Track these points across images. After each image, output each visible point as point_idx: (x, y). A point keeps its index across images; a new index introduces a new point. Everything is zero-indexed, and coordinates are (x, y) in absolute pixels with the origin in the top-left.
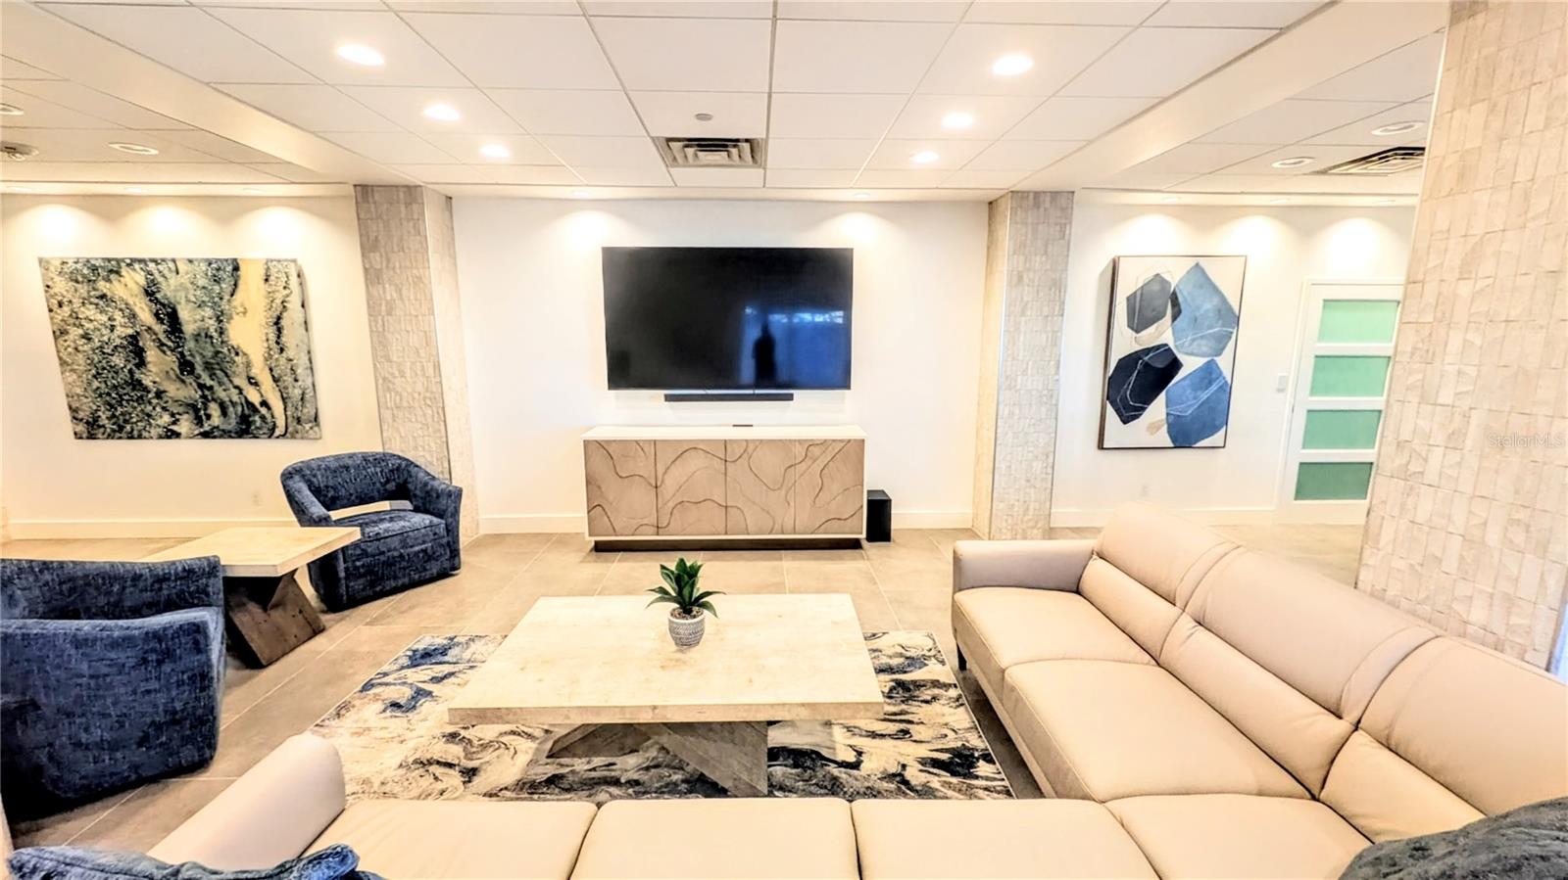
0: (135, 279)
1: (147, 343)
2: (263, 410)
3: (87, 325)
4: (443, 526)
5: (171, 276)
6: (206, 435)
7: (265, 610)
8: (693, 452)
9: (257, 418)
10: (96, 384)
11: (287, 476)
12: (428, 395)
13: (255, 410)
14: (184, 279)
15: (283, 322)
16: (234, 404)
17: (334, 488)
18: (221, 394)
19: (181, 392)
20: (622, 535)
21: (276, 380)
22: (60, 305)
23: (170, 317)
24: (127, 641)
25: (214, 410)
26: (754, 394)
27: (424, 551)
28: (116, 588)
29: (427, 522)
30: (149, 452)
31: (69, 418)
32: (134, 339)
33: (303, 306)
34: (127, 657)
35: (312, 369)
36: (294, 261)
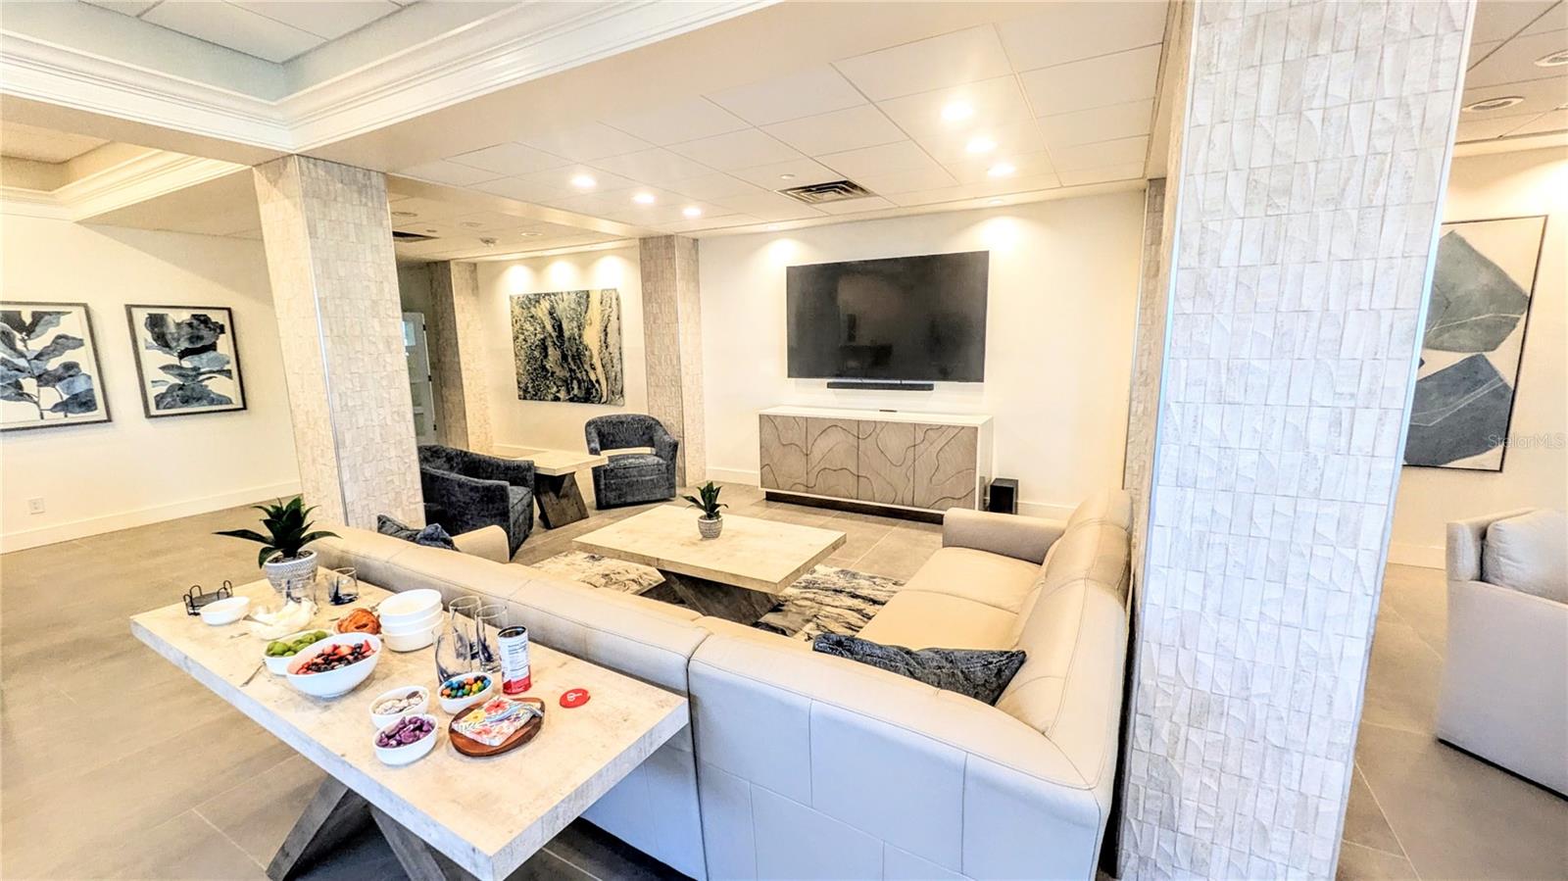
0: (545, 305)
1: (549, 343)
2: (597, 385)
3: (526, 333)
4: (664, 466)
5: (560, 302)
6: (571, 400)
7: (558, 497)
8: (834, 428)
9: (594, 390)
10: (528, 368)
11: (589, 424)
12: (673, 378)
13: (594, 386)
14: (566, 304)
15: (608, 330)
16: (584, 382)
17: (613, 435)
18: (579, 375)
19: (560, 373)
20: (782, 489)
21: (603, 366)
22: (516, 322)
23: (559, 328)
24: (475, 489)
25: (575, 384)
26: (901, 384)
27: (652, 480)
28: (490, 470)
29: (656, 462)
30: (547, 407)
31: (516, 387)
32: (543, 340)
33: (618, 319)
34: (476, 496)
35: (621, 359)
36: (615, 290)
